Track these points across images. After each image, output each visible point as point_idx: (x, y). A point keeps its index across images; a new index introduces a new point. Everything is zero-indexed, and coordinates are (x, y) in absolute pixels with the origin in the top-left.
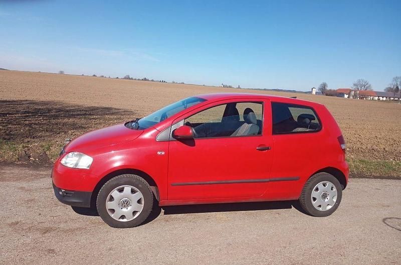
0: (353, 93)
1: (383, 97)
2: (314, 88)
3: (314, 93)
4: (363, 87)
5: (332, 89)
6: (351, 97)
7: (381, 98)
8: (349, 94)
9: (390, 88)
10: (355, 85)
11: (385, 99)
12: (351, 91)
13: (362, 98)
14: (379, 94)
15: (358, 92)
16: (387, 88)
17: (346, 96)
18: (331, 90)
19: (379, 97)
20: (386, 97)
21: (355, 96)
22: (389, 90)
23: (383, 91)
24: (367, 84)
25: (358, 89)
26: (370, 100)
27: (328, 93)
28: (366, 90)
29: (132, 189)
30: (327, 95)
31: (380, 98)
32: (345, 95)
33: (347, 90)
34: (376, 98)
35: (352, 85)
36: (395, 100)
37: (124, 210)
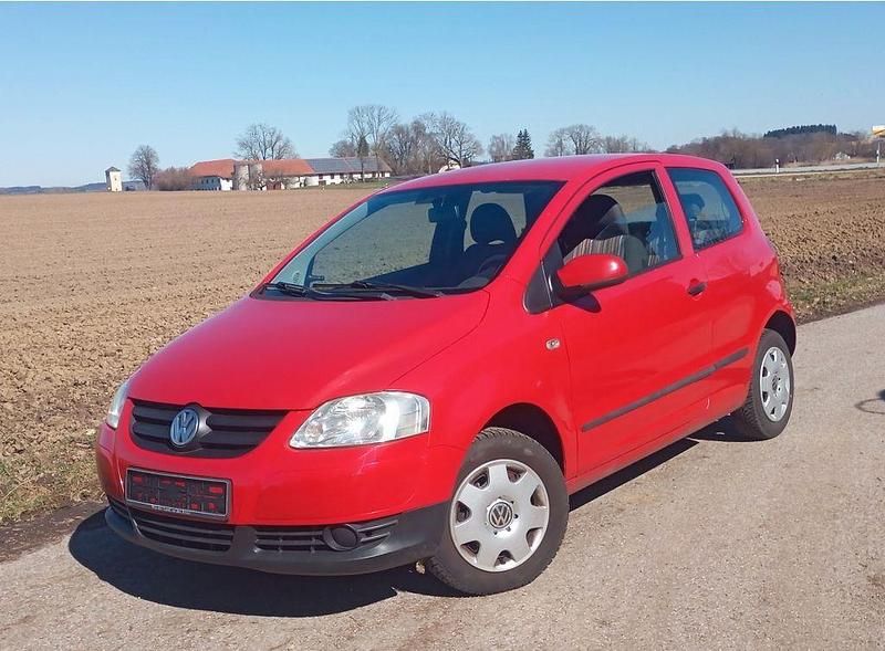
0: (244, 172)
1: (332, 175)
2: (113, 169)
3: (116, 186)
4: (269, 151)
5: (177, 166)
6: (243, 188)
7: (327, 179)
8: (234, 177)
9: (344, 144)
10: (243, 145)
11: (337, 179)
12: (236, 166)
13: (276, 186)
14: (320, 168)
15: (260, 167)
16: (336, 146)
17: (226, 185)
18: (173, 170)
19: (321, 175)
20: (341, 174)
21: (253, 182)
22: (343, 150)
23: (329, 157)
24: (278, 139)
25: (256, 157)
26: (300, 188)
27: (167, 181)
28: (279, 158)
29: (508, 468)
30: (163, 188)
31: (325, 178)
32: (223, 182)
33: (224, 163)
34: (315, 181)
35: (236, 148)
36: (368, 180)
37: (503, 534)
